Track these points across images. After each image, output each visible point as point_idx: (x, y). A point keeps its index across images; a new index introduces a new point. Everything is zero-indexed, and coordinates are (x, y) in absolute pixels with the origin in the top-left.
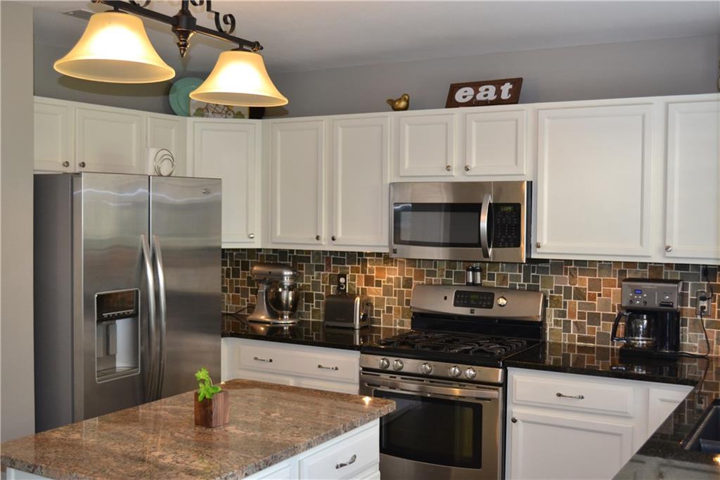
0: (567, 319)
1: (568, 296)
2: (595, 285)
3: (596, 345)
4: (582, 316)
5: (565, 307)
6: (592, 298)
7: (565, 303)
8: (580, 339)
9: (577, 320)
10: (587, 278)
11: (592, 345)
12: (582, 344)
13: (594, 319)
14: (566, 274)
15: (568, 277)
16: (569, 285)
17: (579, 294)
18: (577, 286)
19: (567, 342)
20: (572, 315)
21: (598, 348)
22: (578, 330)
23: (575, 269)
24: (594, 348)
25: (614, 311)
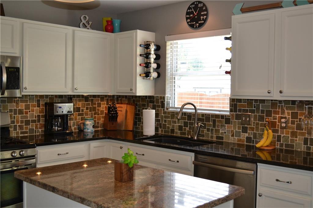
0: (15, 124)
1: (15, 114)
2: (27, 107)
3: (28, 134)
4: (22, 122)
5: (14, 119)
6: (26, 113)
7: (14, 117)
8: (22, 133)
9: (20, 124)
10: (24, 104)
11: (27, 135)
12: (22, 135)
13: (27, 123)
14: (14, 103)
15: (15, 104)
16: (16, 108)
17: (21, 112)
18: (19, 108)
19: (16, 135)
20: (18, 122)
21: (29, 136)
22: (20, 128)
23: (19, 100)
24: (27, 136)
25: (36, 118)
